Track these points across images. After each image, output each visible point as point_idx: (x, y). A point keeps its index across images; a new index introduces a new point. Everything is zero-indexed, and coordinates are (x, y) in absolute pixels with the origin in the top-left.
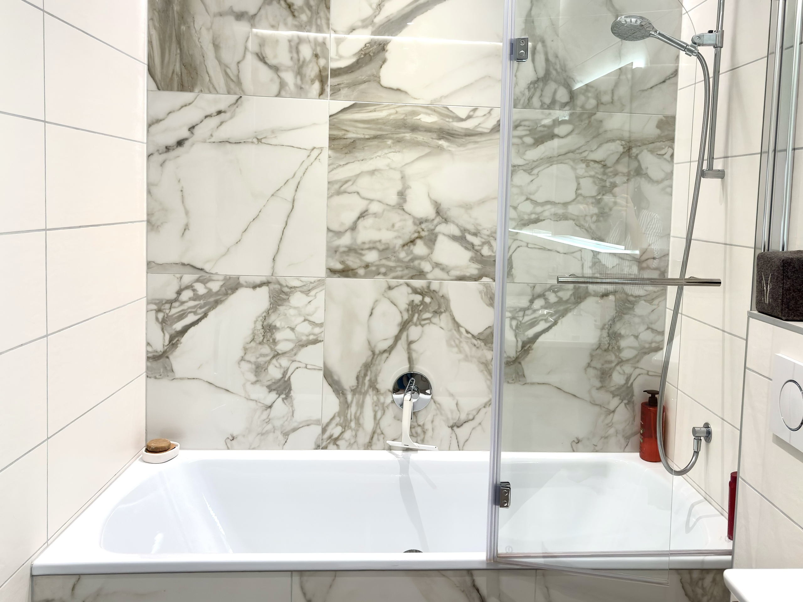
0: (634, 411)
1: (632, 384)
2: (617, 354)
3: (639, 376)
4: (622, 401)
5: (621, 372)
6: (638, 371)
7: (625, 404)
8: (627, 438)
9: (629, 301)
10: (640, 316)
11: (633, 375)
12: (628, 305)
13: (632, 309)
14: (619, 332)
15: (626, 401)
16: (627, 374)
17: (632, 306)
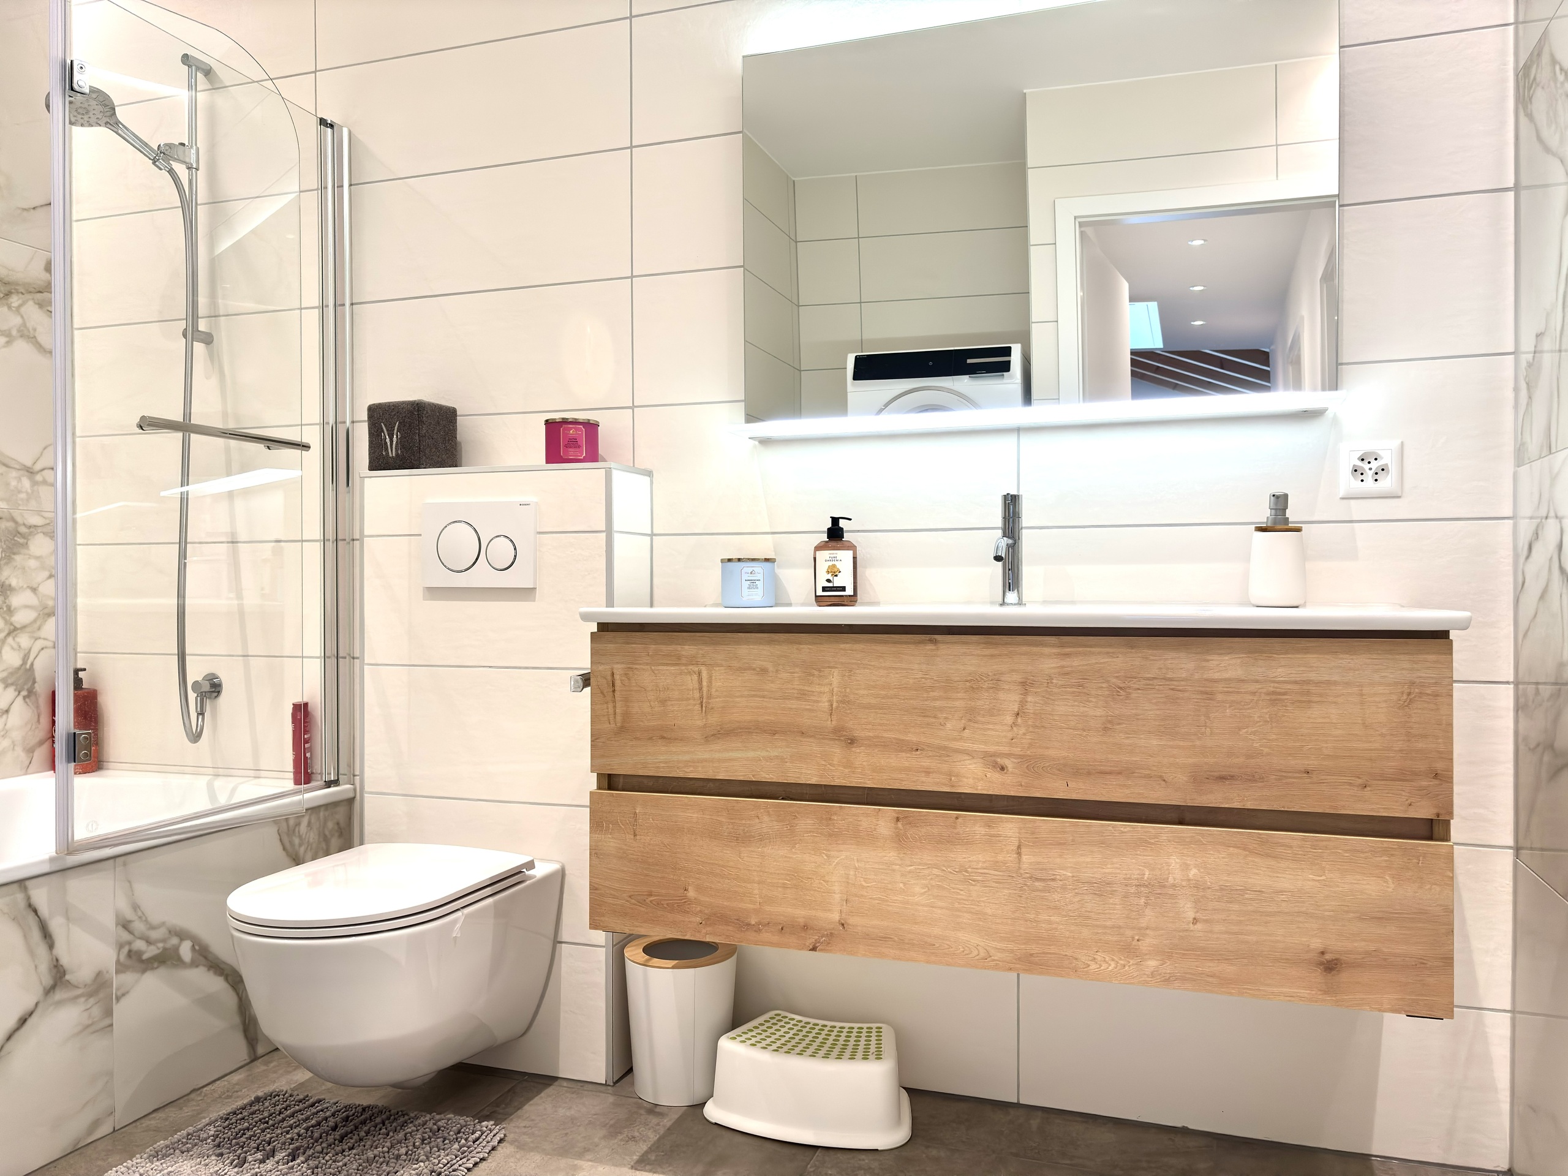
0: (38, 707)
1: (32, 664)
2: (8, 618)
3: (42, 653)
4: (19, 692)
5: (15, 646)
6: (39, 644)
7: (24, 698)
8: (30, 751)
9: (19, 533)
10: (37, 558)
11: (32, 650)
12: (18, 540)
13: (26, 546)
14: (7, 583)
15: (24, 693)
16: (25, 650)
17: (26, 541)
